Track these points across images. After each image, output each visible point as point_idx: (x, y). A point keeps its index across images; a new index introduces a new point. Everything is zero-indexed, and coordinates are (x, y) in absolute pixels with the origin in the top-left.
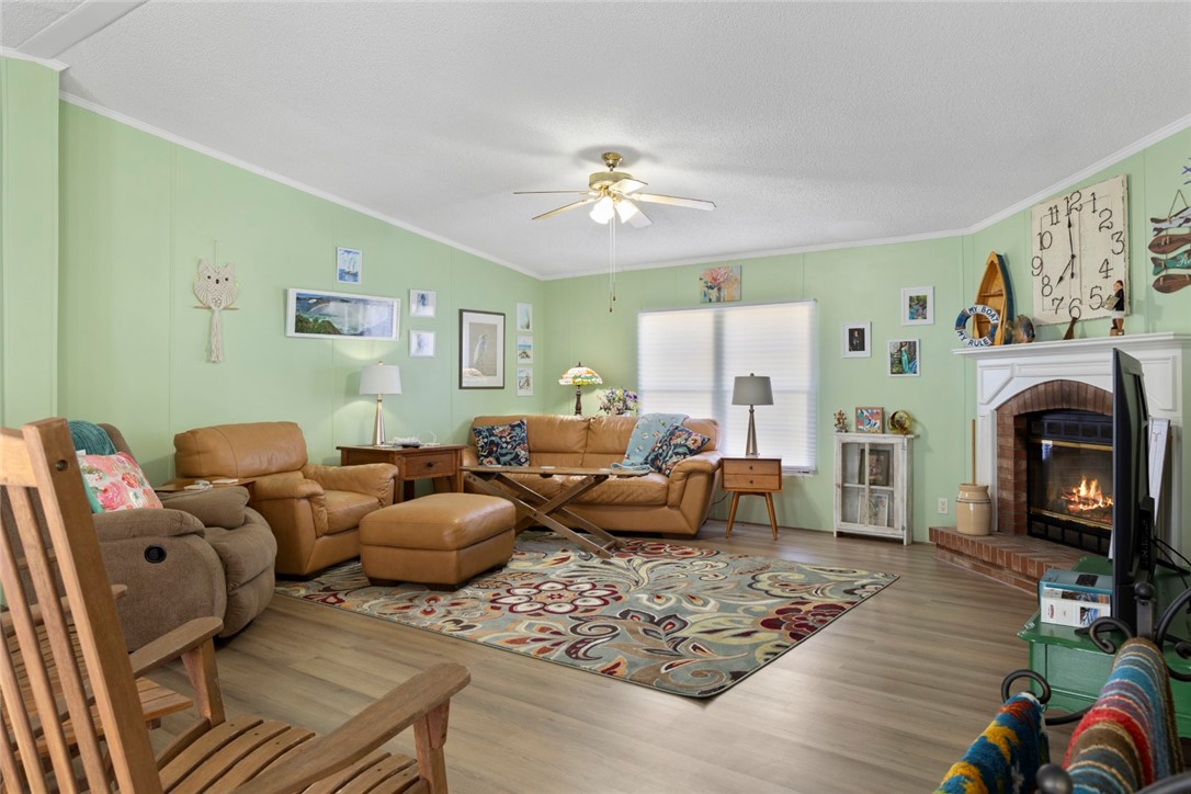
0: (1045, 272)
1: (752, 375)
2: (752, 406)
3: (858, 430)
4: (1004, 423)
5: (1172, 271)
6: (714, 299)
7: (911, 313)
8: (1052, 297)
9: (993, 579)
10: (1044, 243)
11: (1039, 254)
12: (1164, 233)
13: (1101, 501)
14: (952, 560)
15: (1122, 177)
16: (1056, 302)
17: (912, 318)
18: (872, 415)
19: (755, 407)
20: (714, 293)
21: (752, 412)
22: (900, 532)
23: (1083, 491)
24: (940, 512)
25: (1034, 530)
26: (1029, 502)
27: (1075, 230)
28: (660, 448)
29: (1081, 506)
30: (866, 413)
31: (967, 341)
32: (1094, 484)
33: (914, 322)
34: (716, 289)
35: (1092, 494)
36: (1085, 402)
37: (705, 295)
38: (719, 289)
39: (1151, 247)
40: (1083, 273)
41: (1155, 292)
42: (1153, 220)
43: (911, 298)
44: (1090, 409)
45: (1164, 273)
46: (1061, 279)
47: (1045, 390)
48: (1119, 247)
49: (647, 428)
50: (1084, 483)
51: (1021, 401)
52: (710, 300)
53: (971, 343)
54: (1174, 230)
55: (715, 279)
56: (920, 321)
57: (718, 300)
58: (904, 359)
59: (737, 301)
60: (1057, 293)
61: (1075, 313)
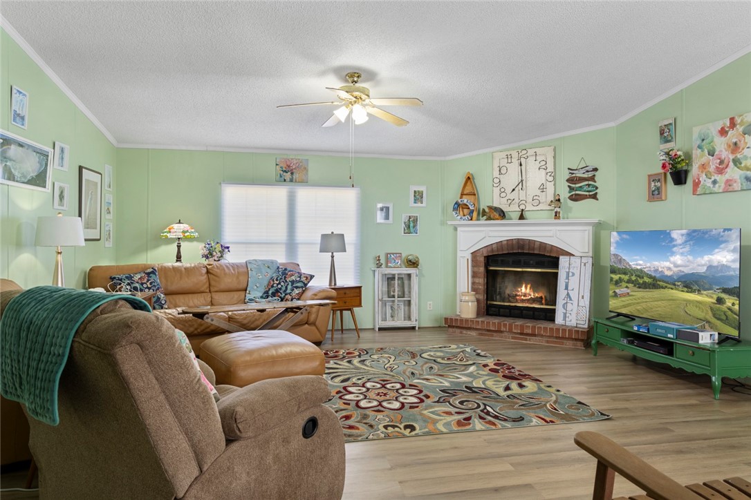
0: (501, 186)
1: (332, 233)
2: (332, 253)
3: (387, 267)
4: (477, 260)
5: (577, 192)
6: (288, 179)
7: (415, 200)
8: (507, 198)
9: (496, 338)
10: (502, 171)
11: (498, 176)
12: (574, 175)
13: (532, 294)
14: (461, 333)
15: (553, 147)
16: (509, 201)
17: (415, 203)
18: (396, 257)
19: (334, 254)
20: (288, 176)
21: (333, 257)
22: (414, 323)
23: (523, 289)
24: (428, 309)
25: (491, 312)
26: (487, 299)
27: (523, 167)
28: (278, 284)
29: (522, 297)
30: (392, 256)
31: (459, 217)
32: (529, 286)
33: (416, 205)
34: (289, 173)
35: (528, 291)
36: (534, 249)
37: (281, 176)
38: (292, 173)
39: (568, 181)
40: (528, 188)
41: (568, 200)
42: (569, 169)
43: (415, 191)
44: (536, 252)
45: (574, 193)
46: (514, 190)
47: (507, 243)
48: (551, 179)
49: (259, 270)
50: (524, 286)
51: (489, 249)
52: (285, 180)
53: (461, 218)
54: (580, 174)
55: (289, 167)
56: (419, 205)
57: (291, 181)
58: (411, 225)
59: (304, 182)
60: (511, 196)
61: (522, 207)
